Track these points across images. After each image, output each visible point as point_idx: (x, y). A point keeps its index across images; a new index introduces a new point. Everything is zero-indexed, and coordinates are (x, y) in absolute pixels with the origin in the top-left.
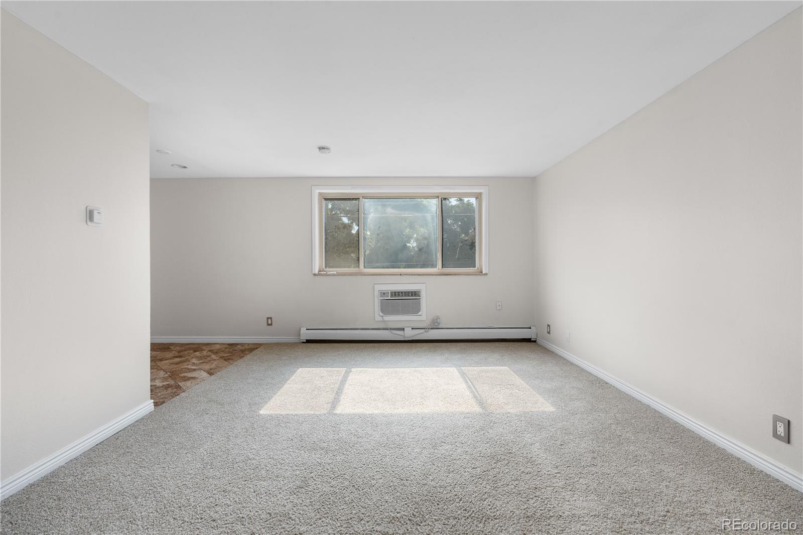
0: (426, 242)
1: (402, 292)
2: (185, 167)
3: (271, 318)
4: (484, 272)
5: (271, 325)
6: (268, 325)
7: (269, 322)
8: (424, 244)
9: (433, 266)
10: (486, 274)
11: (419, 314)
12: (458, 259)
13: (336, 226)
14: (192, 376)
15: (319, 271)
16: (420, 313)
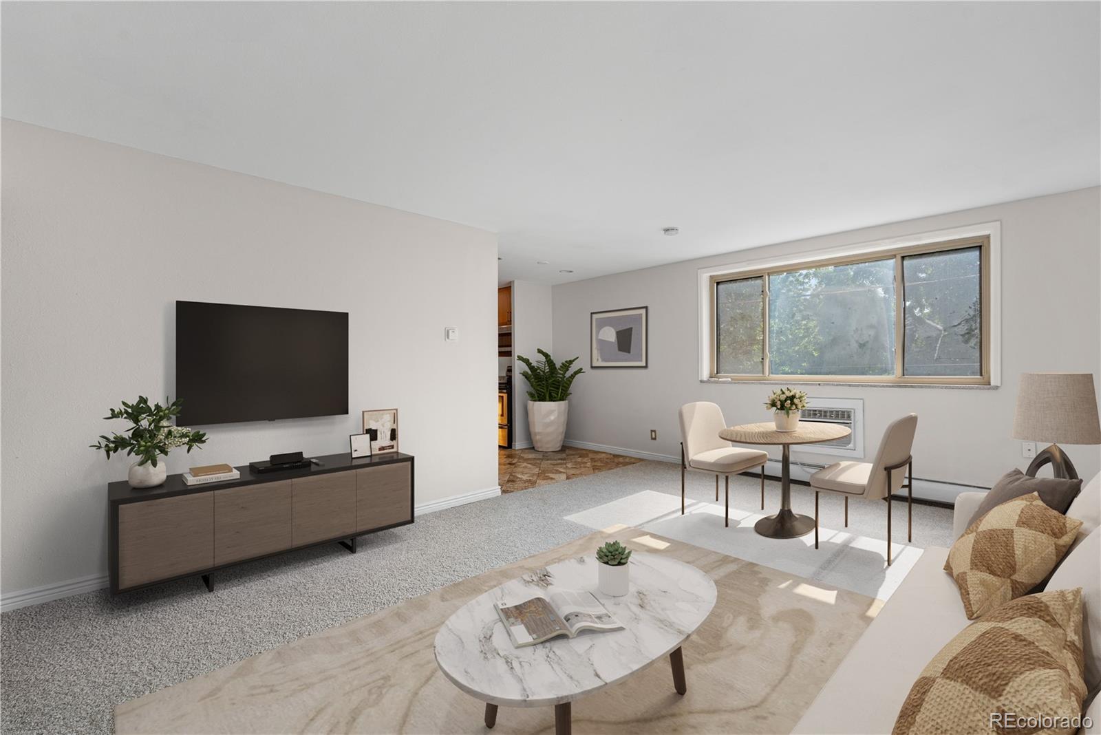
0: (872, 332)
1: (820, 411)
2: (571, 272)
3: (655, 431)
4: (993, 383)
5: (655, 439)
6: (652, 439)
7: (654, 435)
8: (870, 335)
9: (884, 371)
10: (996, 388)
11: (847, 447)
12: (937, 359)
13: (732, 317)
14: (553, 477)
15: (711, 377)
16: (851, 446)
